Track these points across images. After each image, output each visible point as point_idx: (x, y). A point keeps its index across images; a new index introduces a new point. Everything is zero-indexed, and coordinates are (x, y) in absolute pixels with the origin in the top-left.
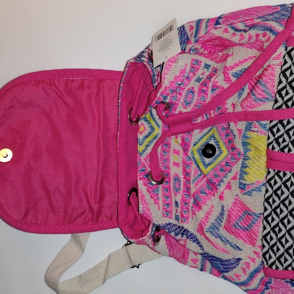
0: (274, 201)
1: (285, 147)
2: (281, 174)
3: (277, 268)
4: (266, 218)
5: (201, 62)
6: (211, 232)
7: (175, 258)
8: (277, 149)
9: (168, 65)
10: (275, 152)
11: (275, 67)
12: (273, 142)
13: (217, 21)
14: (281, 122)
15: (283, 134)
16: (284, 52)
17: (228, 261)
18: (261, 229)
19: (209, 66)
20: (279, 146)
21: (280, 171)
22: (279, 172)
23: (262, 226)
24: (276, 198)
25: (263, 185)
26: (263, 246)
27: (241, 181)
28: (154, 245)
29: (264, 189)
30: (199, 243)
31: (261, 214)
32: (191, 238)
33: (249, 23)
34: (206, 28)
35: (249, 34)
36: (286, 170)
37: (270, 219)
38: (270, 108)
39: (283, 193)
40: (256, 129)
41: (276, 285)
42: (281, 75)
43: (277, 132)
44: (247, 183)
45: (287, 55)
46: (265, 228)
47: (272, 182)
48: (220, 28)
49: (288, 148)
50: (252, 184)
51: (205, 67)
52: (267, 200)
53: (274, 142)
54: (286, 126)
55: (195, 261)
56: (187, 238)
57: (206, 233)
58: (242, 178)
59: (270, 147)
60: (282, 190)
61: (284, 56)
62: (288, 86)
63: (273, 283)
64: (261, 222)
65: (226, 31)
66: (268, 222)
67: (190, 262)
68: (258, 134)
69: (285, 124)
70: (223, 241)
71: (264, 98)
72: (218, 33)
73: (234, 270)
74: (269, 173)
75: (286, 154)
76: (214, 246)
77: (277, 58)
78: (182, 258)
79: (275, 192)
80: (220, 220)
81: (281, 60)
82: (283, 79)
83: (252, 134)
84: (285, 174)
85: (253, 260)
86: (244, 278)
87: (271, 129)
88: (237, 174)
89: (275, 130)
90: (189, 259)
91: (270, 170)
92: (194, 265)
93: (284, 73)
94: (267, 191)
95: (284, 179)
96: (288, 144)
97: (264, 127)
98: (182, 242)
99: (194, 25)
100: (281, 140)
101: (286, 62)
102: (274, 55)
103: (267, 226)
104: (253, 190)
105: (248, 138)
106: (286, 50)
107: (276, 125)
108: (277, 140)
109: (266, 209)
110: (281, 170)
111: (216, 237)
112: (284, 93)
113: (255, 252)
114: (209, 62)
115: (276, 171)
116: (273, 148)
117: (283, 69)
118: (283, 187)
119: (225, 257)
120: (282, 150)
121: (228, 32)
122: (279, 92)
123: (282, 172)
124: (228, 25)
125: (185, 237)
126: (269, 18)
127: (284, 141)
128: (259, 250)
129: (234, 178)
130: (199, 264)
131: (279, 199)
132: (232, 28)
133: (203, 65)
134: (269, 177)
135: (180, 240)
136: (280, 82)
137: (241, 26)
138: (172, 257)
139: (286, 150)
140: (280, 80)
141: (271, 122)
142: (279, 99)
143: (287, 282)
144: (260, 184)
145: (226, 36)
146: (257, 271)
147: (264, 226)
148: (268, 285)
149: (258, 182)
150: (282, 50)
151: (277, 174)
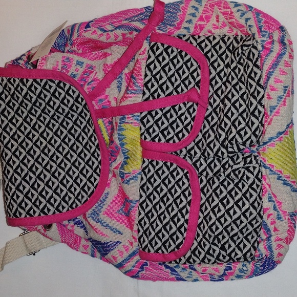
0: (148, 188)
1: (156, 137)
2: (154, 163)
3: (149, 251)
4: (141, 205)
5: (72, 59)
6: (93, 218)
7: (68, 244)
8: (149, 139)
9: (41, 64)
10: (147, 142)
11: (141, 61)
12: (144, 132)
13: (87, 25)
14: (150, 113)
15: (153, 125)
16: (148, 48)
17: (106, 244)
18: (137, 215)
19: (82, 63)
20: (151, 136)
21: (154, 161)
22: (152, 161)
23: (137, 212)
24: (150, 186)
25: (139, 174)
26: (139, 231)
27: (121, 170)
28: (45, 231)
29: (139, 177)
30: (85, 229)
31: (137, 201)
32: (79, 224)
33: (117, 24)
34: (78, 32)
35: (115, 34)
36: (159, 159)
37: (144, 205)
38: (140, 100)
39: (155, 181)
40: (130, 121)
41: (152, 267)
42: (147, 68)
43: (147, 123)
44: (125, 172)
45: (150, 50)
46: (140, 214)
47: (146, 170)
48: (90, 30)
49: (158, 138)
50: (129, 173)
51: (77, 64)
52: (142, 188)
53: (146, 132)
54: (155, 116)
55: (86, 247)
56: (75, 224)
57: (88, 218)
58: (122, 167)
59: (143, 137)
60: (154, 178)
61: (149, 51)
62: (153, 79)
63: (149, 265)
64: (137, 209)
65: (95, 32)
66: (142, 208)
67: (81, 248)
68: (132, 125)
69: (154, 115)
70: (104, 226)
71: (134, 90)
72: (88, 35)
73: (111, 252)
74: (144, 162)
75: (157, 144)
76: (94, 230)
77: (143, 53)
78: (74, 244)
79: (149, 180)
80: (100, 207)
81: (146, 55)
82: (148, 73)
83: (127, 125)
84: (157, 163)
85: (131, 244)
86: (120, 260)
87: (142, 120)
88: (119, 164)
89: (145, 121)
90: (81, 246)
91: (145, 159)
92: (85, 251)
93: (148, 66)
94: (142, 179)
95: (157, 168)
96: (158, 134)
97: (137, 118)
98: (69, 228)
99: (70, 28)
100: (151, 130)
101: (150, 57)
102: (141, 51)
103: (142, 212)
104: (130, 179)
105: (123, 130)
106: (150, 45)
107: (146, 116)
108: (148, 130)
109: (141, 196)
110: (154, 159)
111: (96, 222)
112: (150, 85)
113: (133, 236)
114: (81, 59)
115: (150, 160)
116: (145, 138)
117: (147, 63)
118: (155, 175)
119: (103, 240)
120: (153, 140)
121: (97, 33)
122: (146, 85)
123: (155, 161)
124: (97, 27)
125: (72, 223)
126: (135, 19)
127: (154, 131)
128: (136, 235)
129: (116, 168)
130: (89, 250)
131: (152, 186)
132: (101, 30)
133: (75, 62)
134: (144, 166)
135: (67, 225)
136: (146, 75)
137: (109, 27)
138: (65, 243)
139: (157, 140)
140: (146, 73)
141: (141, 113)
142: (146, 91)
143: (161, 264)
144: (136, 174)
145: (94, 37)
146: (134, 254)
147: (139, 211)
148: (144, 267)
149: (134, 171)
150: (146, 45)
151: (151, 163)
